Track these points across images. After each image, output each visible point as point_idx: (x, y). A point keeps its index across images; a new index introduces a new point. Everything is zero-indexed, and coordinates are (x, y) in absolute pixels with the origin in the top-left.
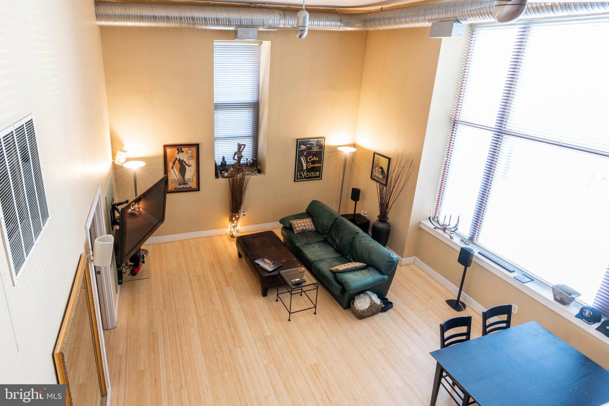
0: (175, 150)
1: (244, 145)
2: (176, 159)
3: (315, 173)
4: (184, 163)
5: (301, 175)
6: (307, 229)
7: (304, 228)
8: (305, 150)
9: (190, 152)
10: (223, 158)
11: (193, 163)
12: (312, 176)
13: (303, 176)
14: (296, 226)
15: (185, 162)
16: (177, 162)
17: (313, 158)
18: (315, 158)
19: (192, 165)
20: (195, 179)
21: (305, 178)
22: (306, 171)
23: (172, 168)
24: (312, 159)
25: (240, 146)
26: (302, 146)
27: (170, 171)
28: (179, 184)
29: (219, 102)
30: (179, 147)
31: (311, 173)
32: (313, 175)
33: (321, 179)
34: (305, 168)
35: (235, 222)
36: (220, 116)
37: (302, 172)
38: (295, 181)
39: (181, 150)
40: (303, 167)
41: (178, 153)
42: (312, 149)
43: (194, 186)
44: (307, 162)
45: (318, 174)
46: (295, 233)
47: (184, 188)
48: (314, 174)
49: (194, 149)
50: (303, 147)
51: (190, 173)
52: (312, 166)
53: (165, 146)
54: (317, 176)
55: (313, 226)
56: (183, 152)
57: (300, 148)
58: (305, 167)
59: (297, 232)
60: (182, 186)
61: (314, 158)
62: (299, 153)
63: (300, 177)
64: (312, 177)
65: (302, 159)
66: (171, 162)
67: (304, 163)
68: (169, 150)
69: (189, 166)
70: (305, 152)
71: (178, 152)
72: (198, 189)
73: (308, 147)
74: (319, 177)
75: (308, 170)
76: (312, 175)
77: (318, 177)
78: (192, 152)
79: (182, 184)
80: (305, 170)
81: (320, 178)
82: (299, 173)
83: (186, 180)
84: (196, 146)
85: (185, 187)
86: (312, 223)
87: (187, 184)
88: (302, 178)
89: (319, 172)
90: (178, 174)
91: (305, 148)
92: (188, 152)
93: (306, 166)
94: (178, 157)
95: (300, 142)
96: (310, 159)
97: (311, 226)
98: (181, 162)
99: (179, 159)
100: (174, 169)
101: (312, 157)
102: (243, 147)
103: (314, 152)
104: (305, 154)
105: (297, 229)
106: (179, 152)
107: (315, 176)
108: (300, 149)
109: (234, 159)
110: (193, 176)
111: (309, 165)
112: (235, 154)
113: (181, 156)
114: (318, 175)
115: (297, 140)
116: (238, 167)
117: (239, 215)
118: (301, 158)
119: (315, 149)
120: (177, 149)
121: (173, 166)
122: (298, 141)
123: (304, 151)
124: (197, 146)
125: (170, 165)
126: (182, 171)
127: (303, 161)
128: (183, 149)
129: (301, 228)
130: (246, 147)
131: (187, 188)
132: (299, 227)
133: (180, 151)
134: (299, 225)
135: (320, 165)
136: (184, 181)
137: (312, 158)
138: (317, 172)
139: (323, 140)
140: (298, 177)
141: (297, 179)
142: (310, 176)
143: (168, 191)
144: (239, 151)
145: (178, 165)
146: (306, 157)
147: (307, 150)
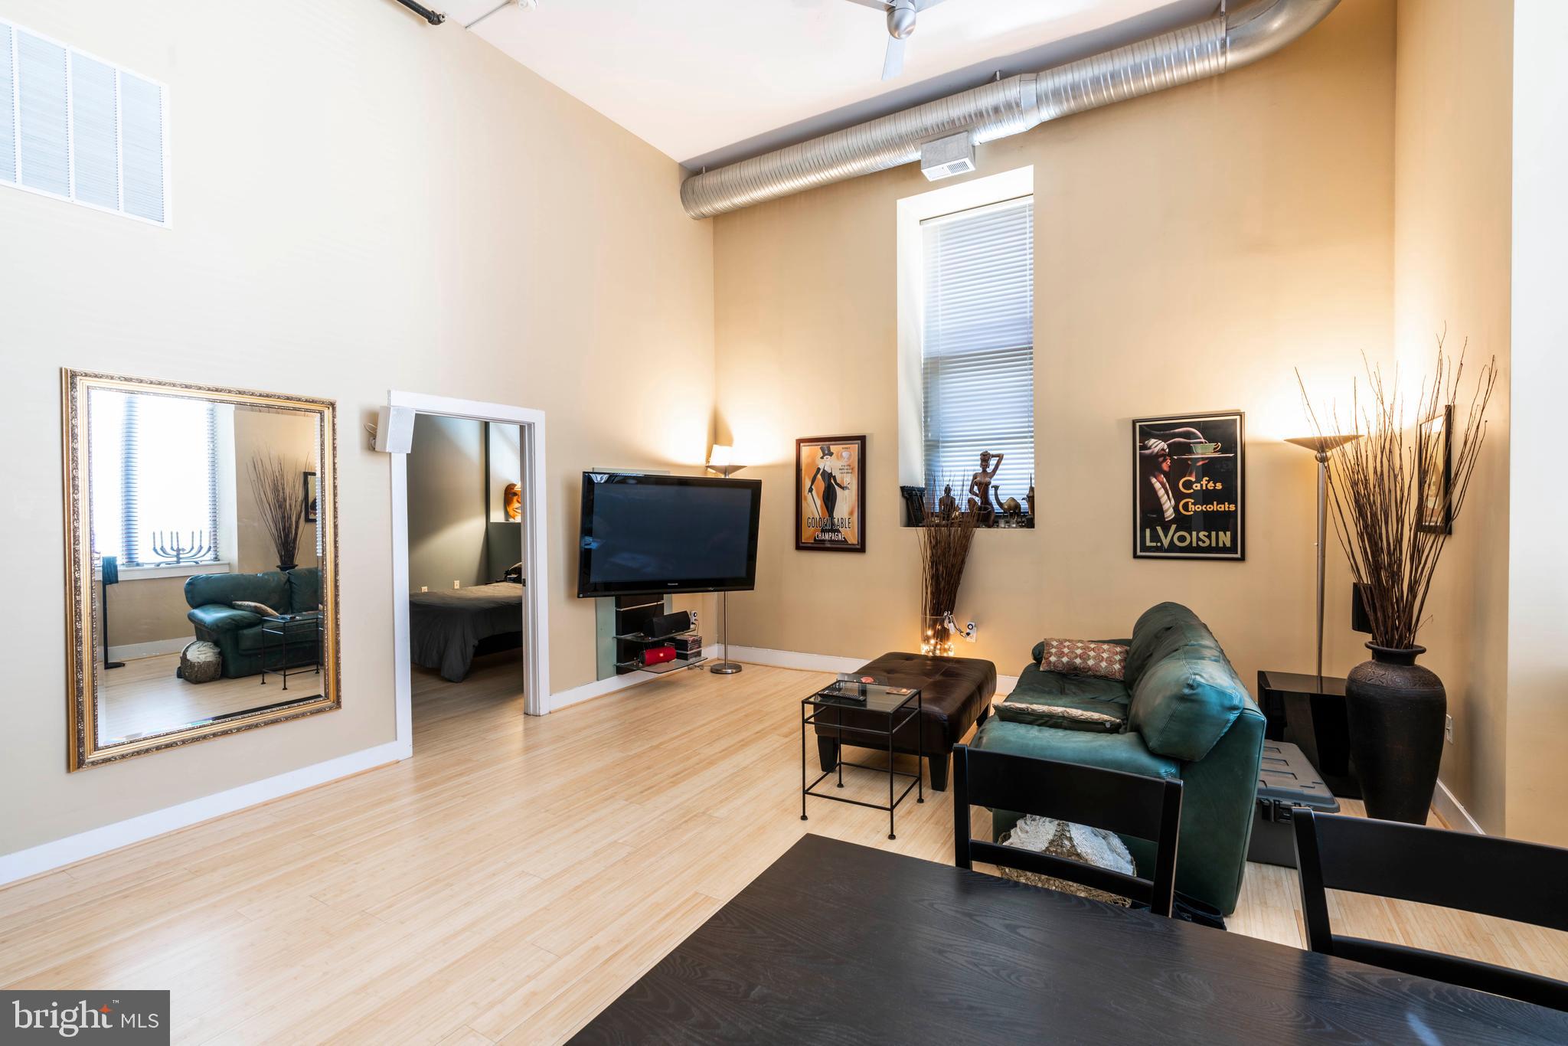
0: (816, 450)
1: (1000, 457)
2: (819, 469)
3: (1213, 534)
4: (832, 481)
5: (1155, 537)
6: (1090, 669)
7: (1078, 661)
8: (1163, 455)
9: (845, 454)
12: (1200, 543)
13: (1166, 542)
14: (1053, 650)
15: (834, 478)
16: (819, 476)
17: (1198, 481)
18: (1209, 482)
19: (849, 486)
20: (855, 519)
21: (1172, 547)
22: (1174, 527)
23: (811, 490)
24: (1197, 487)
25: (985, 458)
26: (1153, 441)
27: (806, 497)
28: (823, 531)
29: (944, 353)
30: (826, 442)
31: (1194, 533)
32: (1205, 539)
33: (1242, 559)
34: (1170, 514)
36: (950, 386)
37: (1159, 529)
38: (1135, 556)
39: (829, 450)
40: (1161, 511)
41: (822, 458)
42: (1191, 452)
43: (853, 539)
44: (1178, 496)
45: (1225, 538)
46: (1041, 669)
47: (831, 541)
48: (1209, 537)
49: (855, 447)
50: (1157, 445)
52: (1199, 508)
53: (799, 442)
54: (1221, 545)
55: (1117, 666)
56: (831, 454)
57: (1143, 448)
58: (1171, 510)
59: (1047, 668)
60: (827, 537)
61: (1204, 482)
62: (1147, 466)
63: (1154, 544)
64: (1199, 549)
65: (1158, 485)
67: (1164, 499)
68: (806, 450)
69: (843, 488)
70: (1165, 460)
71: (821, 455)
72: (861, 548)
73: (1174, 443)
74: (1236, 552)
75: (1183, 522)
76: (1198, 539)
77: (1225, 550)
78: (850, 455)
79: (829, 531)
80: (1172, 522)
81: (1238, 555)
82: (1148, 531)
83: (836, 520)
84: (859, 442)
85: (833, 538)
86: (1118, 658)
87: (838, 531)
88: (1160, 549)
89: (1228, 533)
90: (821, 506)
91: (1163, 450)
92: (841, 455)
93: (1176, 509)
94: (821, 467)
95: (1146, 430)
96: (1188, 485)
97: (1111, 664)
98: (828, 477)
99: (824, 470)
100: (814, 492)
101: (1193, 479)
103: (1200, 463)
104: (1165, 466)
105: (1053, 659)
106: (824, 455)
107: (1214, 544)
108: (1147, 452)
109: (971, 492)
110: (851, 513)
111: (1186, 505)
112: (974, 477)
113: (828, 463)
114: (1228, 544)
115: (1134, 422)
117: (942, 622)
118: (1154, 480)
119: (1204, 450)
120: (822, 449)
121: (812, 485)
122: (1138, 424)
123: (1161, 459)
124: (862, 440)
125: (807, 483)
126: (829, 499)
127: (1161, 492)
128: (831, 447)
129: (1065, 660)
131: (838, 541)
132: (1061, 654)
133: (826, 452)
134: (1066, 650)
135: (1232, 507)
136: (833, 524)
137: (1195, 482)
138: (1221, 534)
139: (1235, 420)
140: (1148, 543)
141: (1144, 548)
142: (1194, 545)
143: (801, 545)
144: (984, 471)
145: (820, 484)
146: (1172, 479)
147: (1170, 455)
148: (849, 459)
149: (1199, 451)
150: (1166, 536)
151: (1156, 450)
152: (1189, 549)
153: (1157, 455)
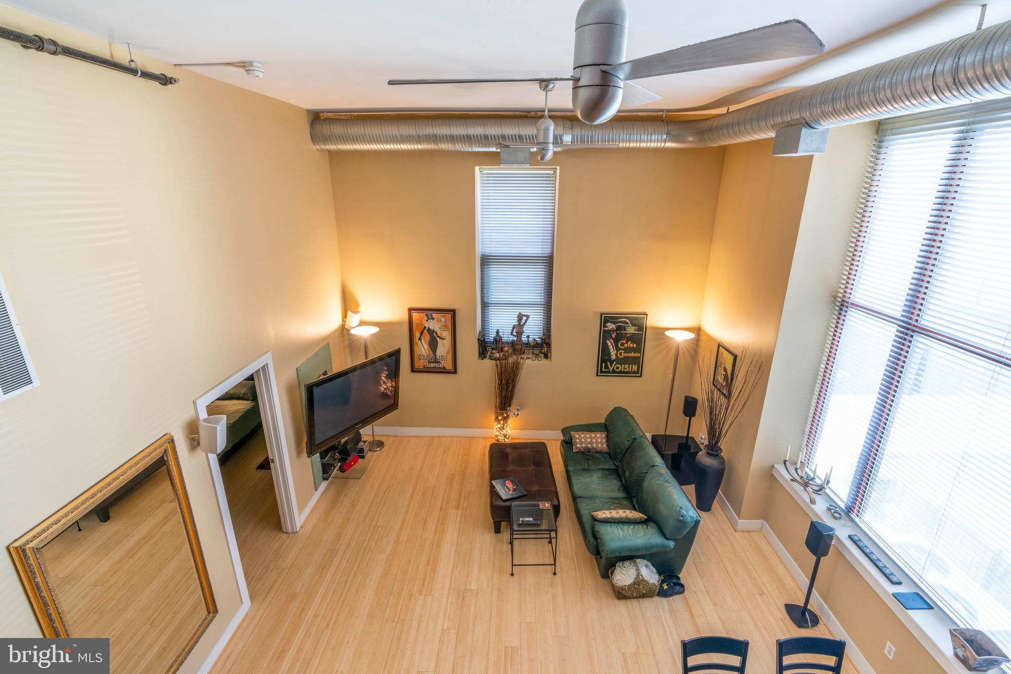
0: (423, 315)
1: (528, 317)
2: (425, 327)
3: (631, 366)
4: (435, 335)
5: (607, 367)
6: (594, 449)
7: (589, 445)
8: (613, 331)
9: (442, 319)
10: (498, 332)
11: (447, 335)
12: (625, 370)
13: (611, 370)
14: (578, 441)
15: (436, 333)
16: (425, 331)
17: (627, 343)
18: (631, 343)
19: (446, 338)
20: (450, 356)
21: (614, 372)
22: (615, 363)
23: (420, 339)
24: (626, 345)
25: (520, 317)
26: (609, 324)
27: (417, 344)
28: (429, 362)
29: (493, 253)
30: (429, 312)
31: (623, 365)
32: (627, 368)
33: (641, 376)
34: (613, 357)
35: (502, 422)
36: (496, 273)
37: (608, 363)
38: (597, 375)
39: (432, 316)
40: (610, 356)
41: (427, 321)
42: (625, 330)
43: (449, 366)
44: (618, 349)
45: (635, 368)
46: (574, 451)
47: (435, 368)
48: (629, 367)
49: (448, 316)
50: (611, 326)
51: (443, 348)
52: (626, 355)
53: (410, 310)
54: (633, 370)
55: (605, 446)
56: (433, 319)
57: (605, 326)
58: (614, 355)
59: (577, 451)
60: (432, 365)
61: (629, 344)
62: (605, 335)
63: (606, 370)
64: (624, 372)
65: (609, 344)
66: (418, 331)
67: (612, 350)
68: (415, 316)
69: (442, 339)
70: (614, 333)
71: (427, 319)
72: (454, 371)
73: (618, 325)
74: (639, 373)
75: (619, 361)
76: (624, 368)
77: (634, 373)
78: (446, 320)
79: (433, 362)
80: (614, 360)
81: (639, 375)
82: (604, 364)
83: (438, 357)
85: (436, 366)
86: (604, 441)
87: (440, 362)
88: (609, 372)
89: (636, 366)
90: (428, 349)
91: (613, 328)
93: (616, 355)
94: (427, 325)
95: (606, 318)
96: (622, 345)
97: (602, 445)
98: (431, 332)
99: (429, 328)
100: (422, 340)
101: (625, 342)
102: (524, 318)
103: (628, 335)
104: (614, 336)
105: (578, 445)
107: (630, 370)
108: (606, 329)
109: (512, 334)
110: (448, 353)
111: (621, 353)
112: (514, 327)
113: (431, 324)
114: (636, 371)
115: (601, 314)
116: (519, 347)
117: (507, 413)
118: (608, 342)
119: (631, 330)
120: (427, 315)
121: (421, 336)
122: (603, 316)
123: (612, 332)
124: (453, 312)
125: (417, 335)
126: (433, 345)
127: (611, 347)
128: (433, 314)
129: (584, 445)
130: (529, 319)
131: (440, 368)
132: (581, 443)
133: (430, 317)
134: (583, 440)
135: (639, 355)
136: (436, 358)
137: (626, 343)
138: (634, 366)
139: (644, 317)
140: (603, 370)
141: (601, 372)
142: (623, 370)
143: (414, 370)
144: (519, 324)
145: (427, 336)
146: (616, 341)
147: (616, 330)
148: (445, 322)
149: (629, 330)
150: (611, 366)
151: (610, 328)
152: (621, 372)
153: (611, 331)
